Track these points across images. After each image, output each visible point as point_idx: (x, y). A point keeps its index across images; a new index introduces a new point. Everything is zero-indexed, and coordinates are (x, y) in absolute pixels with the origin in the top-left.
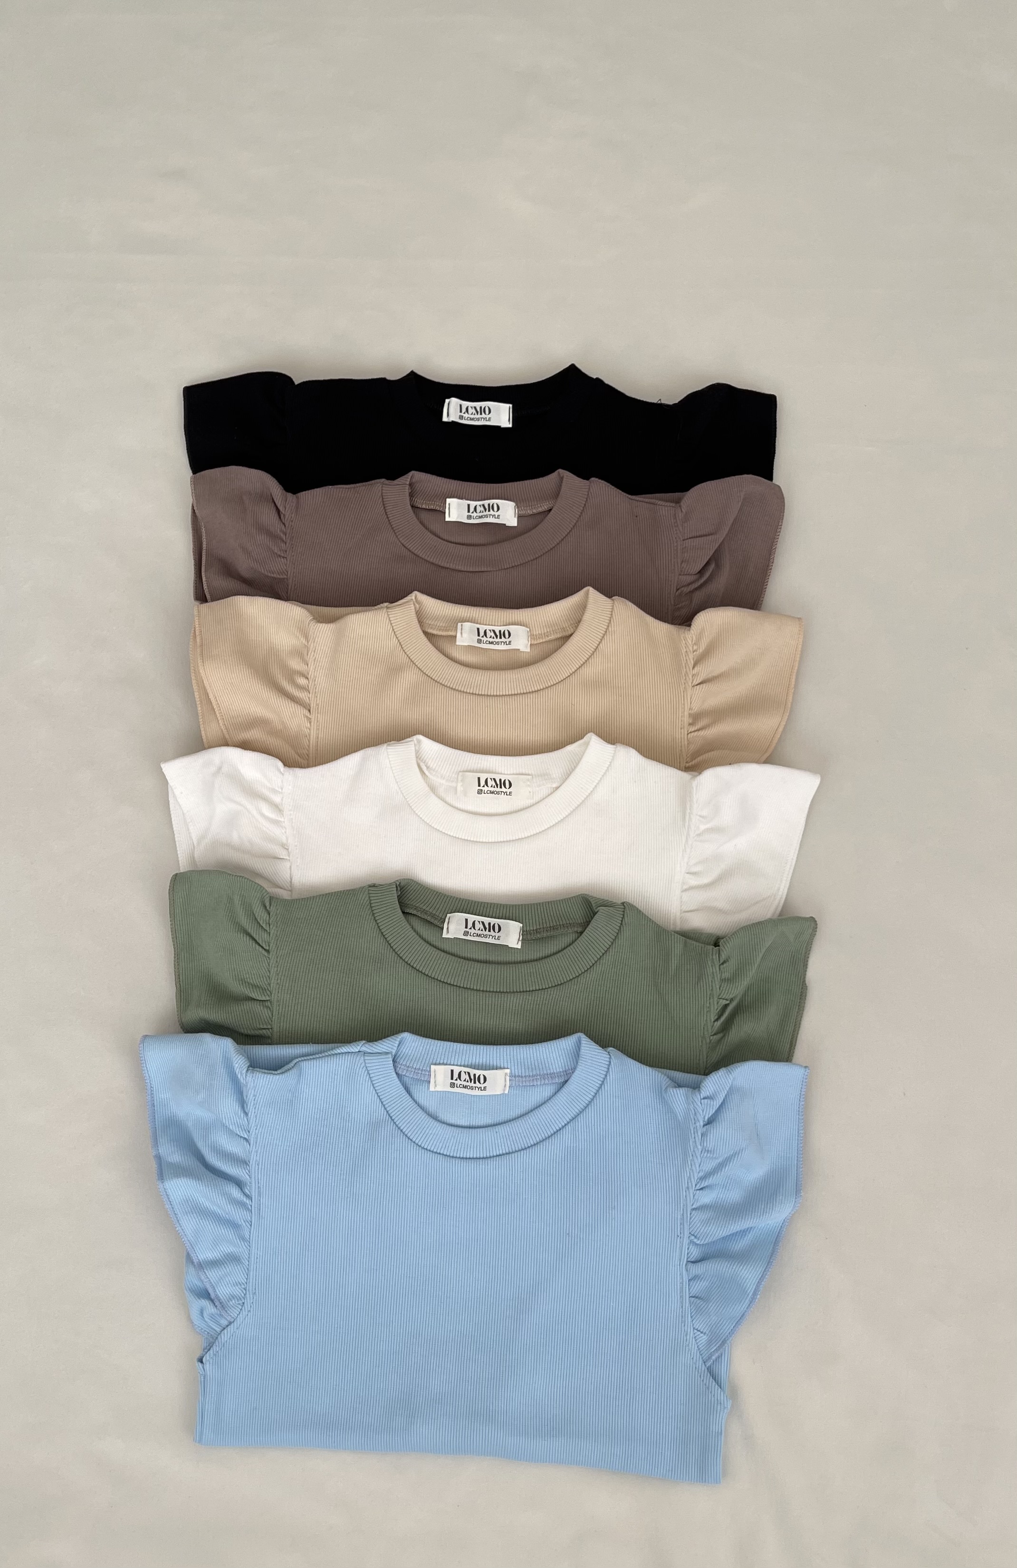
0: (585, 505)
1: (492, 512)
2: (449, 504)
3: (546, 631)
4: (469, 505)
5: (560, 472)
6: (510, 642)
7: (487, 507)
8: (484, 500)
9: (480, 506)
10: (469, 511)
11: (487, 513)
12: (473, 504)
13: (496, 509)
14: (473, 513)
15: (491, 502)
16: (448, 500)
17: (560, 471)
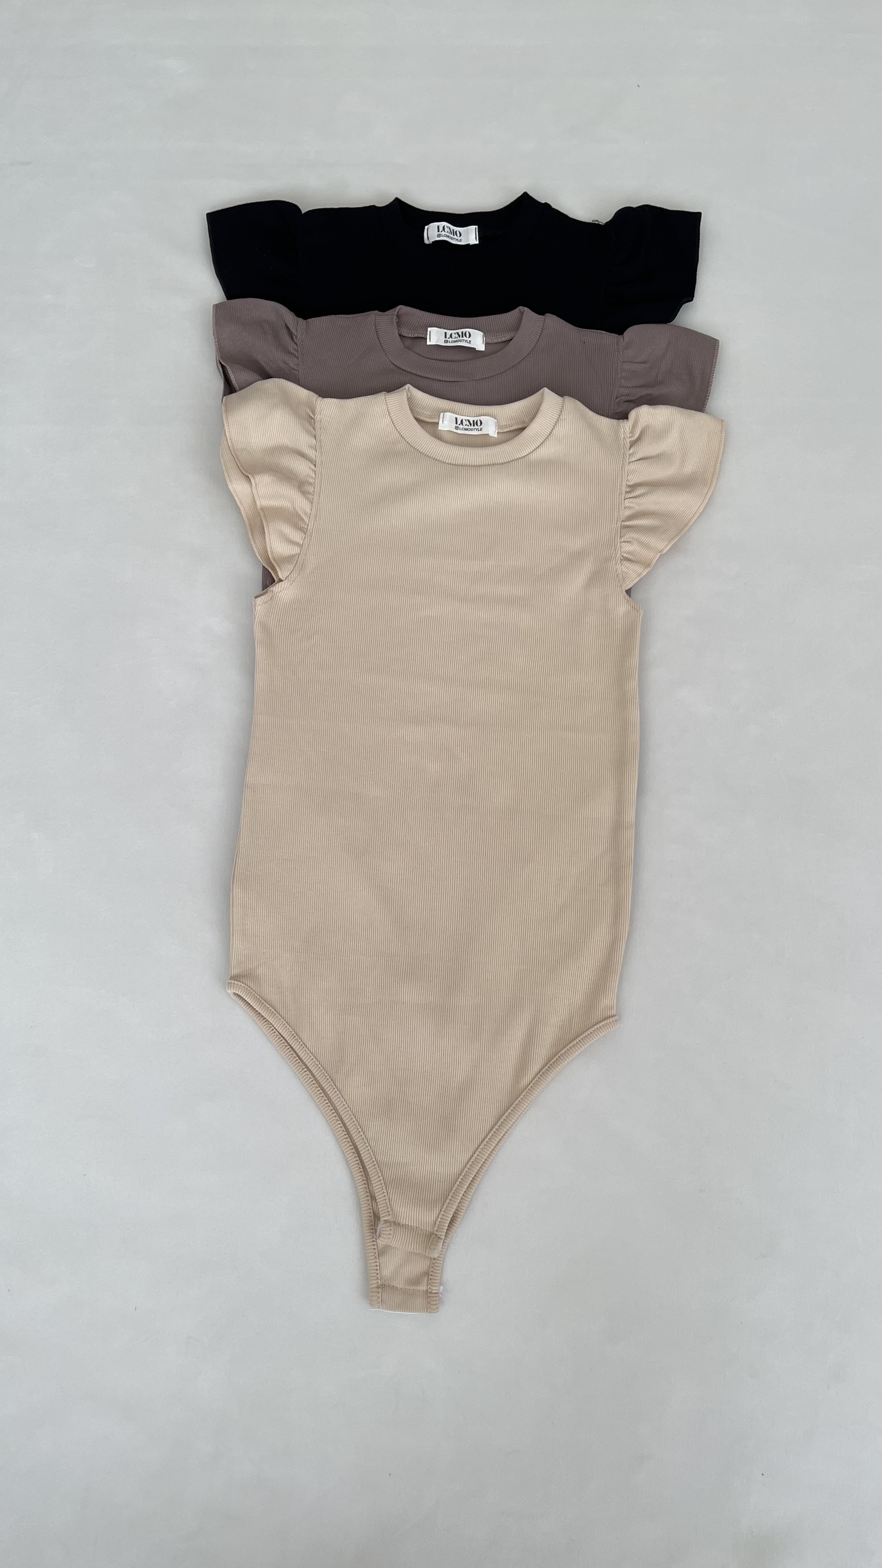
0: (541, 334)
1: (464, 338)
2: (430, 332)
3: (510, 423)
4: (446, 333)
5: (521, 309)
6: (481, 429)
7: (460, 334)
8: (459, 329)
9: (455, 333)
10: (446, 337)
11: (461, 338)
12: (449, 332)
13: (468, 335)
14: (449, 338)
15: (464, 330)
16: (429, 329)
17: (521, 307)
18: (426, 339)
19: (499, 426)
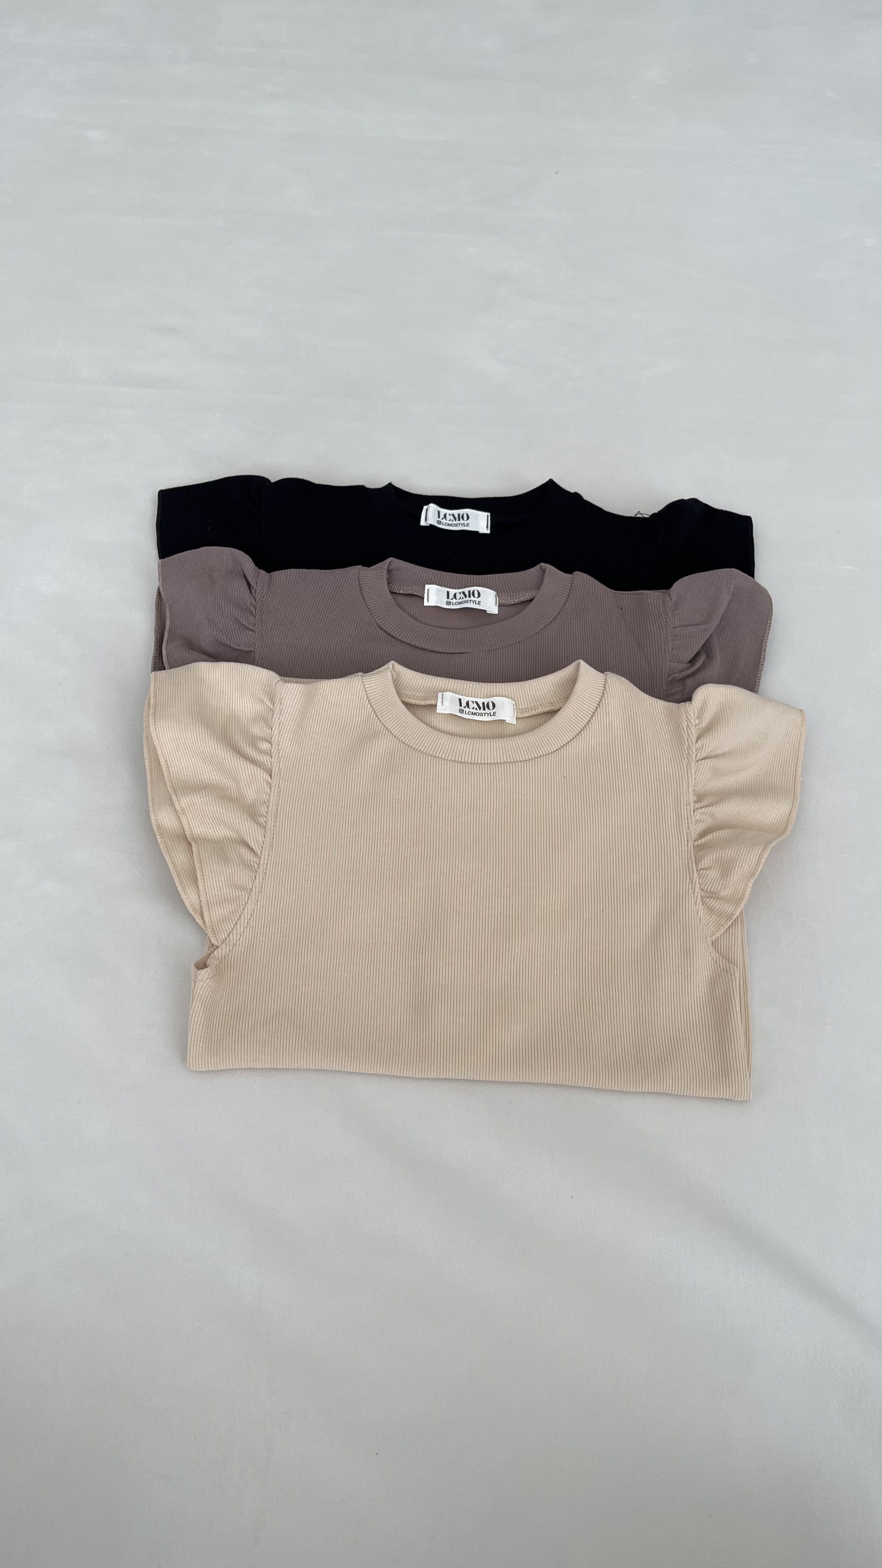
1: (472, 598)
2: (428, 590)
3: (532, 705)
4: (448, 593)
6: (494, 713)
7: (467, 594)
8: (464, 588)
9: (460, 593)
10: (448, 598)
11: (467, 598)
12: (452, 592)
13: (476, 595)
14: (452, 599)
15: (472, 589)
16: (427, 587)
17: (543, 564)
18: (423, 598)
19: (517, 709)
